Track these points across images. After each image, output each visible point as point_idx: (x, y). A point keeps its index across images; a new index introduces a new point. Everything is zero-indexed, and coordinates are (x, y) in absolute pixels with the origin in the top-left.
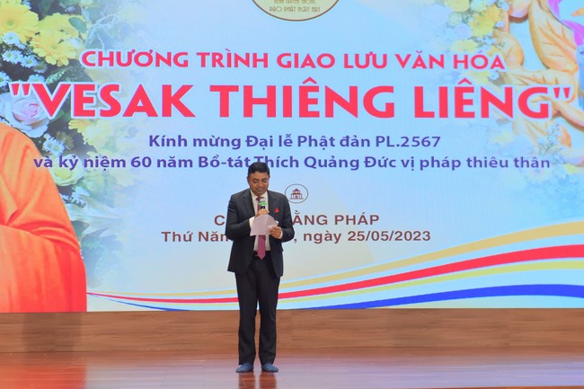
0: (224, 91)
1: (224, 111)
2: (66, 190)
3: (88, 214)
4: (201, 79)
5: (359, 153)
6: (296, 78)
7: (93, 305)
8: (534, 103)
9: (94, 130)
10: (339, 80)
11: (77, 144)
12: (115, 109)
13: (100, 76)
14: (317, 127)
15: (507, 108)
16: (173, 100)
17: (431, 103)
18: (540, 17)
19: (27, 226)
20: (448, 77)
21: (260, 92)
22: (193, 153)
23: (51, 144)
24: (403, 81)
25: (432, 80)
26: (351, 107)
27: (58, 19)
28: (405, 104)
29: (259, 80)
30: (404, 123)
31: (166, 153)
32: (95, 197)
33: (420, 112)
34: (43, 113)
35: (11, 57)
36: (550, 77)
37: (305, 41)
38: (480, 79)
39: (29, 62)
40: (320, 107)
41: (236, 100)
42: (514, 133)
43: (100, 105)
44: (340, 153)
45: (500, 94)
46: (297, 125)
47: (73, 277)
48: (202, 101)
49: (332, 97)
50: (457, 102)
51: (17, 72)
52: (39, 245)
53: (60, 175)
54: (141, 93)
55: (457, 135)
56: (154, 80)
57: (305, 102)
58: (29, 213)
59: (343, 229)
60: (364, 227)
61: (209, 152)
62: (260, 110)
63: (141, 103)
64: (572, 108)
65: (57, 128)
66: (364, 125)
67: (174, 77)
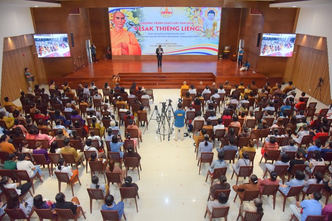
0: (157, 27)
1: (157, 30)
2: (138, 40)
3: (141, 43)
4: (154, 26)
5: (174, 35)
6: (166, 25)
7: (142, 54)
8: (197, 29)
9: (141, 32)
10: (172, 26)
11: (139, 34)
12: (144, 30)
13: (142, 25)
14: (169, 32)
15: (193, 29)
16: (151, 28)
17: (184, 29)
18: (198, 17)
19: (134, 45)
20: (186, 25)
21: (162, 27)
22: (154, 35)
23: (136, 34)
24: (180, 26)
25: (184, 26)
26: (174, 29)
27: (136, 18)
28: (180, 29)
29: (162, 26)
30: (180, 30)
31: (150, 35)
32: (142, 41)
33: (182, 30)
34: (135, 30)
35: (131, 23)
36: (199, 25)
37: (168, 20)
38: (190, 26)
39: (133, 24)
40: (170, 29)
41: (159, 28)
42: (194, 33)
43: (142, 29)
44: (172, 35)
45: (193, 27)
46: (167, 32)
47: (140, 51)
48: (155, 29)
49: (171, 28)
50: (187, 29)
51: (132, 25)
52: (135, 47)
53: (138, 38)
54: (147, 28)
55: (187, 33)
56: (149, 26)
57: (168, 28)
58: (134, 43)
59: (172, 45)
60: (175, 45)
61: (156, 35)
62: (162, 30)
63: (147, 29)
64: (202, 30)
65: (137, 32)
66: (175, 32)
67: (151, 25)
